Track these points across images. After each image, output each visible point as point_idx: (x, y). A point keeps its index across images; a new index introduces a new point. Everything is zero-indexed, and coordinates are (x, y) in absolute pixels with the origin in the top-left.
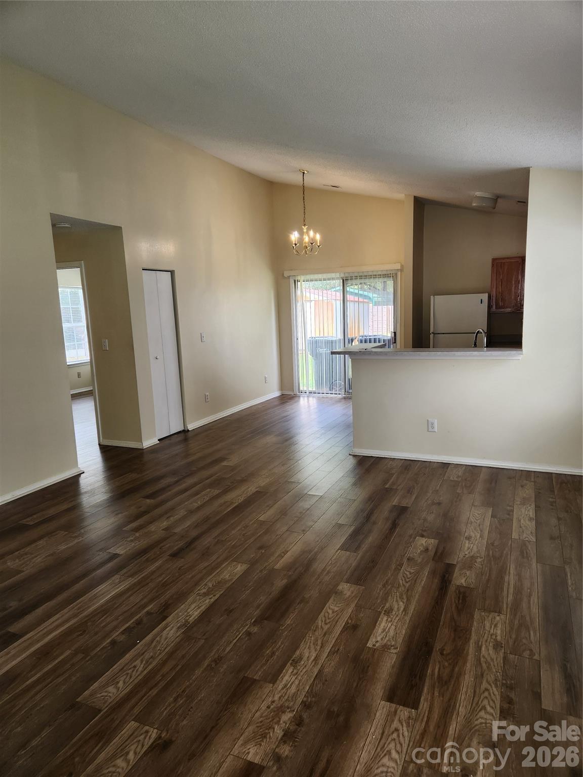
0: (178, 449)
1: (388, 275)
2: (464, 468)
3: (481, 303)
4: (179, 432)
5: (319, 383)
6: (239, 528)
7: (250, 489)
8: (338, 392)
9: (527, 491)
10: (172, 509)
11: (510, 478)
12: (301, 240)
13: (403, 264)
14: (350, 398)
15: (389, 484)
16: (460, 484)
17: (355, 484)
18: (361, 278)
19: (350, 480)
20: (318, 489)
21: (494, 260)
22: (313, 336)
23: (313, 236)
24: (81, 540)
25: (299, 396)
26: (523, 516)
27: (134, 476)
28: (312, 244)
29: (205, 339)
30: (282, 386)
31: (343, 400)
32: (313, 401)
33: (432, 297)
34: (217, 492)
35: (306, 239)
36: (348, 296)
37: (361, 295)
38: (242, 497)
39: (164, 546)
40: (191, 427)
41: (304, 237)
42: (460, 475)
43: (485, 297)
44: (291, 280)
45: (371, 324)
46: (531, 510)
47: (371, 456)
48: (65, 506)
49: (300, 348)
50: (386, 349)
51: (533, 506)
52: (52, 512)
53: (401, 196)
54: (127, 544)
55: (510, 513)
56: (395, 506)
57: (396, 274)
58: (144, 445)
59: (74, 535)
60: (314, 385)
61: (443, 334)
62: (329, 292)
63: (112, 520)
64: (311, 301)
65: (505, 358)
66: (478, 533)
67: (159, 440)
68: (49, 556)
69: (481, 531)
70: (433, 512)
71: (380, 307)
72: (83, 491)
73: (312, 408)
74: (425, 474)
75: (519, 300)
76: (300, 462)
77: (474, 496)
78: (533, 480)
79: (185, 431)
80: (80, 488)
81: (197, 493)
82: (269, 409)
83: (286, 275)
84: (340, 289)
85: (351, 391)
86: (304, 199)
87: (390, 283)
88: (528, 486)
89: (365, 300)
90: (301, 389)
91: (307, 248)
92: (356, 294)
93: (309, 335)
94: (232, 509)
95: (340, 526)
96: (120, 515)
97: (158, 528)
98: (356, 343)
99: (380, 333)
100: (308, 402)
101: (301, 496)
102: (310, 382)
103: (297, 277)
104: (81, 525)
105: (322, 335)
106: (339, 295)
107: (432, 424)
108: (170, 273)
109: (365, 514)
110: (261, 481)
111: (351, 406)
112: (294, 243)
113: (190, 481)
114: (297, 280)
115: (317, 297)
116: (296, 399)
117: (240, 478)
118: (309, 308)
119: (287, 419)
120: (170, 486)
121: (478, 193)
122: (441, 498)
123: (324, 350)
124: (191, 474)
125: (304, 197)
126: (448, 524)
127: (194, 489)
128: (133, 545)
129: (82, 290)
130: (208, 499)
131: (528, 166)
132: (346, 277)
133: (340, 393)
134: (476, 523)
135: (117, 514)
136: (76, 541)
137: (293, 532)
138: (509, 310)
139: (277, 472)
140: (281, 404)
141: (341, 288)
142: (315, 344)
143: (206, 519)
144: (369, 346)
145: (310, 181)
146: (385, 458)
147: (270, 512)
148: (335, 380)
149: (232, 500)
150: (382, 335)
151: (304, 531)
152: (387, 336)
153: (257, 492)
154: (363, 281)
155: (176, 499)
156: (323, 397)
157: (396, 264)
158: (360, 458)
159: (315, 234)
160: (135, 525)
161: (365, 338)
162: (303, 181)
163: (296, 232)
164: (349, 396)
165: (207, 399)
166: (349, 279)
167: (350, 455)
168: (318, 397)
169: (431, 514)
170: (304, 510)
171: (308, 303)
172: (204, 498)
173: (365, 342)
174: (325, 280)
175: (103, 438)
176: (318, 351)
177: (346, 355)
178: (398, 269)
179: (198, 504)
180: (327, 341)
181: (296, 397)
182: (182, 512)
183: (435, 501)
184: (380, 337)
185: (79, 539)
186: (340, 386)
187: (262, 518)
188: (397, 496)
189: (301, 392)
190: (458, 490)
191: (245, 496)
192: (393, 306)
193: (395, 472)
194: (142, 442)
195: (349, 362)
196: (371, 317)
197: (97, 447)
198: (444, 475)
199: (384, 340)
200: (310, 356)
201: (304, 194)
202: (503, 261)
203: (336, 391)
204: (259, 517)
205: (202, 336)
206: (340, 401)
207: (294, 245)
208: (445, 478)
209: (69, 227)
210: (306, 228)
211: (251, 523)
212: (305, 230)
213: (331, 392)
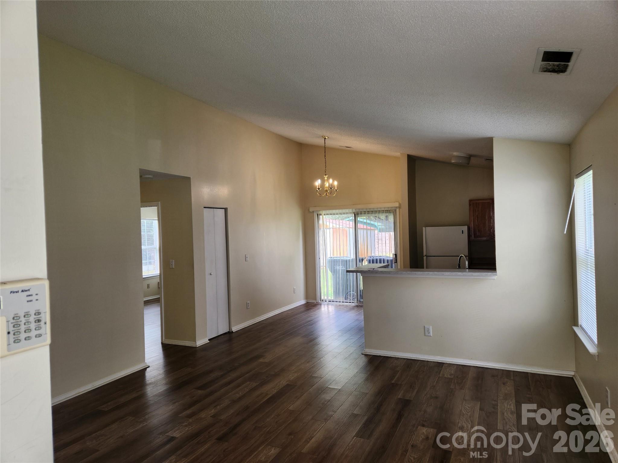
0: (224, 348)
1: (389, 210)
2: (455, 367)
3: (463, 233)
4: (226, 333)
5: (336, 293)
6: (272, 416)
7: (281, 382)
8: (352, 301)
9: (508, 389)
10: (219, 399)
11: (493, 376)
12: (322, 185)
13: (401, 203)
14: (361, 306)
15: (394, 380)
16: (453, 381)
17: (367, 379)
18: (368, 212)
19: (362, 377)
20: (337, 383)
21: (470, 201)
22: (332, 256)
23: (332, 183)
24: (145, 424)
25: (321, 304)
26: (506, 409)
27: (189, 370)
28: (331, 188)
29: (248, 259)
30: (307, 297)
31: (356, 308)
32: (331, 308)
33: (424, 228)
34: (255, 384)
35: (327, 185)
36: (359, 224)
37: (369, 224)
38: (275, 389)
39: (212, 431)
40: (234, 329)
41: (325, 183)
42: (452, 372)
43: (465, 228)
44: (315, 213)
45: (376, 246)
46: (512, 405)
47: (380, 356)
49: (322, 264)
50: (389, 269)
51: (514, 401)
52: (123, 400)
53: (398, 154)
54: (182, 428)
55: (495, 406)
56: (400, 399)
57: (395, 210)
58: (197, 345)
59: (140, 420)
60: (333, 295)
61: (434, 256)
62: (344, 222)
63: (171, 407)
64: (330, 228)
65: (484, 278)
66: (469, 423)
67: (209, 340)
68: (119, 438)
69: (472, 422)
71: (383, 233)
72: (148, 382)
73: (331, 314)
74: (423, 372)
75: (492, 231)
76: (322, 359)
77: (464, 391)
78: (512, 378)
79: (230, 333)
81: (239, 386)
82: (296, 314)
83: (311, 210)
84: (352, 219)
85: (362, 300)
86: (325, 157)
87: (391, 218)
88: (509, 383)
89: (372, 228)
90: (322, 298)
91: (327, 191)
92: (365, 223)
93: (329, 256)
94: (267, 400)
95: (355, 416)
96: (177, 404)
97: (207, 415)
98: (365, 263)
99: (384, 254)
100: (328, 309)
101: (323, 389)
102: (330, 292)
103: (319, 212)
104: (146, 411)
105: (339, 256)
106: (352, 224)
107: (428, 330)
108: (224, 209)
109: (376, 406)
110: (291, 376)
111: (363, 312)
112: (318, 188)
113: (233, 375)
114: (320, 214)
115: (334, 225)
116: (319, 306)
117: (273, 373)
118: (329, 233)
119: (311, 323)
120: (217, 379)
121: (455, 153)
122: (438, 393)
123: (341, 267)
124: (234, 369)
125: (325, 155)
126: (444, 416)
127: (237, 382)
128: (186, 429)
129: (157, 221)
130: (247, 390)
131: (492, 136)
132: (357, 212)
133: (354, 302)
134: (468, 415)
135: (174, 403)
136: (141, 425)
137: (317, 420)
138: (485, 239)
139: (303, 367)
140: (306, 310)
141: (354, 218)
142: (333, 263)
143: (247, 408)
144: (376, 266)
145: (329, 143)
146: (391, 357)
147: (298, 403)
148: (350, 291)
149: (267, 391)
150: (386, 256)
151: (326, 420)
152: (390, 257)
153: (288, 385)
154: (370, 215)
155: (222, 391)
156: (340, 305)
157: (395, 203)
158: (371, 357)
159: (333, 181)
160: (189, 412)
161: (372, 259)
162: (325, 144)
163: (319, 180)
164: (361, 304)
165: (248, 307)
166: (359, 213)
167: (362, 354)
168: (336, 305)
169: (430, 406)
170: (326, 401)
171: (328, 230)
172: (244, 390)
173: (373, 263)
174: (341, 214)
175: (166, 338)
176: (335, 268)
177: (358, 273)
178: (397, 207)
179: (240, 395)
180: (343, 261)
181: (318, 304)
182: (226, 402)
183: (433, 395)
184: (384, 258)
185: (144, 424)
186: (353, 296)
187: (291, 408)
188: (401, 391)
189: (322, 301)
190: (451, 386)
191: (278, 388)
192: (393, 233)
193: (399, 369)
194: (195, 342)
195: (361, 278)
196: (376, 241)
197: (160, 345)
198: (440, 373)
199: (388, 261)
200: (329, 271)
201: (325, 153)
202: (478, 202)
203: (350, 300)
204: (290, 407)
205: (246, 257)
206: (354, 309)
207: (317, 190)
208: (440, 376)
209: (152, 178)
210: (326, 177)
211: (283, 412)
212: (326, 179)
213: (346, 301)
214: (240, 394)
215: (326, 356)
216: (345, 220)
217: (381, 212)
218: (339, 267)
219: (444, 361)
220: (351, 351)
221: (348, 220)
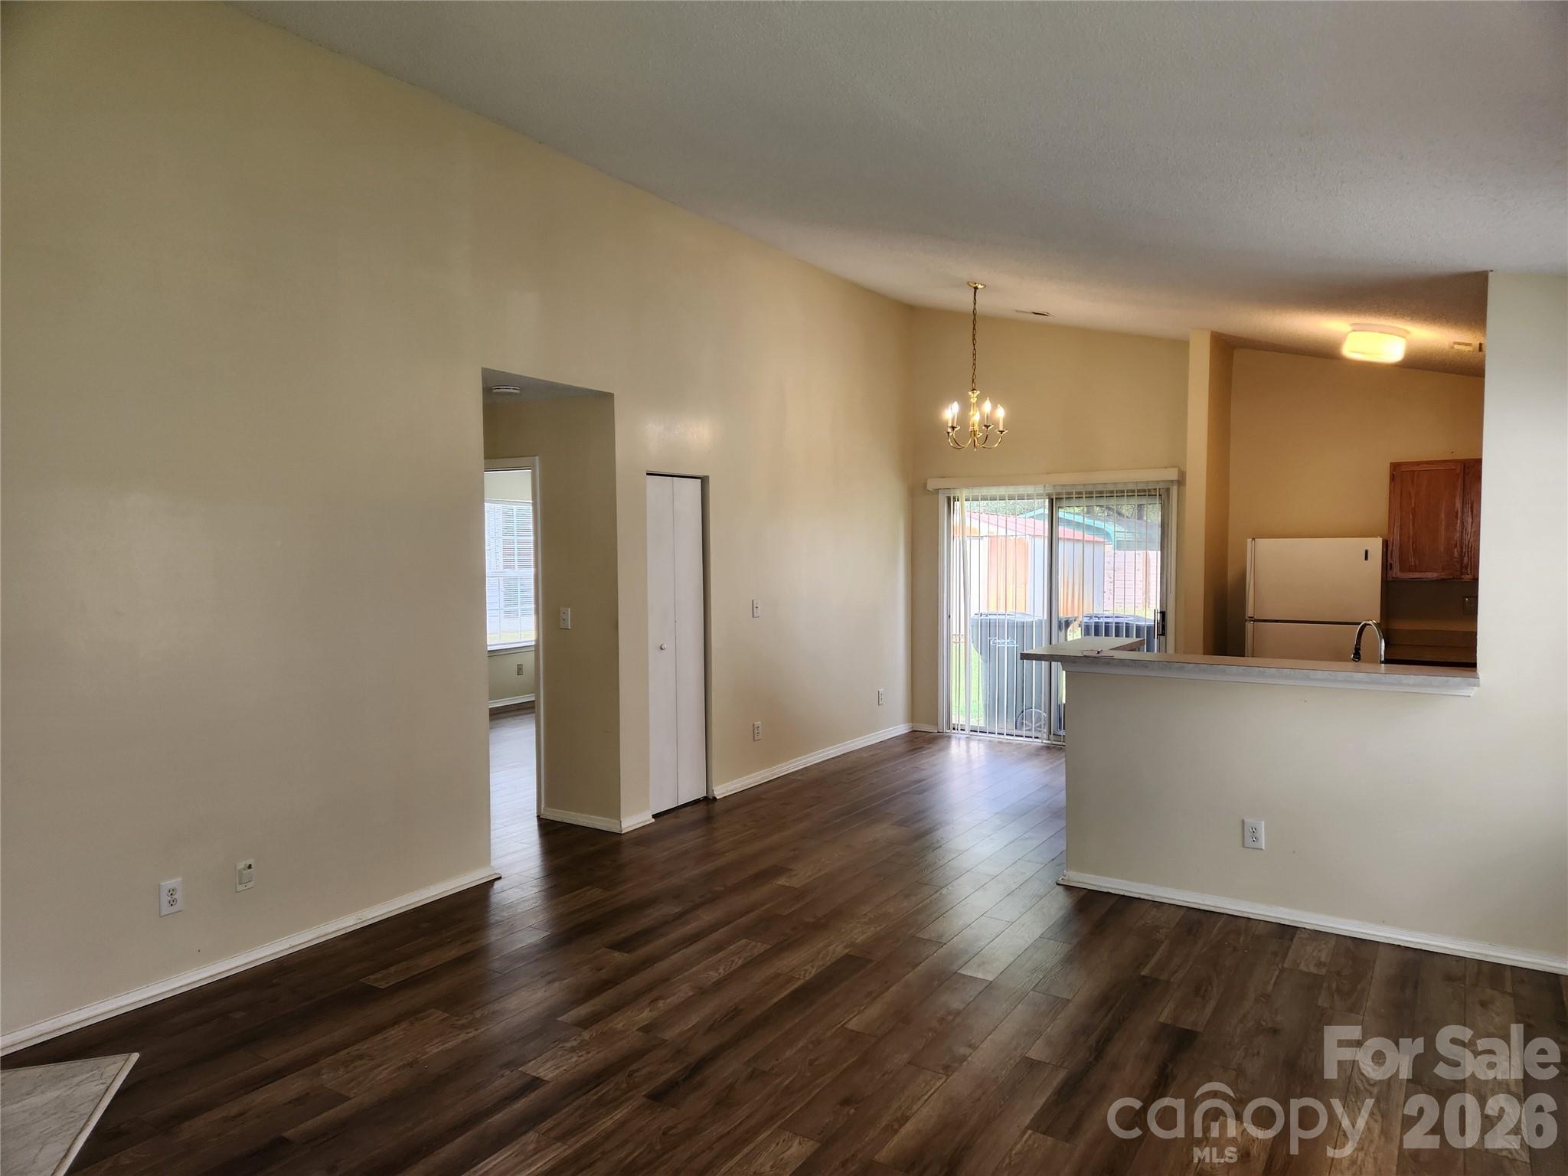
0: (692, 839)
1: (1149, 490)
2: (1333, 942)
3: (1366, 558)
4: (697, 801)
5: (993, 707)
6: (801, 1044)
7: (833, 947)
8: (1033, 734)
10: (665, 980)
11: (1449, 978)
12: (963, 418)
13: (1184, 469)
14: (1060, 749)
15: (1149, 966)
16: (1325, 985)
17: (1069, 960)
18: (1090, 495)
19: (1055, 950)
20: (984, 963)
21: (1395, 466)
22: (984, 610)
23: (989, 411)
24: (471, 1035)
25: (950, 737)
27: (595, 893)
28: (987, 427)
29: (759, 612)
30: (913, 715)
31: (1044, 753)
32: (978, 749)
33: (1250, 542)
34: (760, 948)
35: (975, 417)
36: (1061, 528)
37: (1089, 527)
38: (813, 967)
39: (637, 1070)
40: (720, 791)
41: (972, 413)
42: (1323, 959)
43: (1375, 545)
44: (941, 495)
45: (1108, 586)
47: (1108, 893)
48: (452, 953)
49: (954, 630)
50: (1142, 655)
52: (426, 962)
53: (1183, 332)
54: (561, 1056)
56: (1164, 1026)
57: (1168, 490)
58: (623, 826)
59: (460, 1022)
60: (982, 713)
61: (1277, 621)
62: (1021, 520)
63: (541, 993)
64: (980, 537)
66: (1375, 1121)
67: (654, 816)
68: (404, 1066)
70: (1258, 1053)
71: (1129, 553)
72: (494, 919)
73: (976, 766)
74: (1235, 949)
75: (1456, 554)
76: (944, 891)
77: (1360, 1019)
79: (708, 800)
80: (487, 912)
81: (719, 947)
82: (884, 761)
83: (930, 487)
84: (1044, 513)
85: (1062, 733)
86: (974, 339)
88: (1497, 1002)
89: (1097, 539)
90: (954, 721)
91: (976, 434)
92: (1078, 525)
93: (974, 609)
94: (790, 994)
95: (1032, 1065)
96: (557, 984)
97: (629, 1025)
98: (1075, 634)
99: (1129, 611)
100: (968, 751)
101: (945, 978)
102: (974, 706)
103: (952, 491)
104: (478, 1000)
105: (1002, 610)
106: (1043, 526)
107: (1254, 831)
108: (700, 480)
109: (1092, 1040)
110: (857, 933)
111: (1064, 766)
112: (950, 425)
113: (706, 917)
114: (954, 498)
115: (993, 529)
116: (942, 743)
117: (812, 920)
118: (977, 554)
119: (922, 788)
120: (667, 923)
122: (1279, 1018)
123: (1007, 641)
124: (713, 899)
125: (974, 335)
127: (715, 936)
128: (574, 1060)
129: (530, 509)
130: (740, 962)
131: (1485, 269)
132: (1058, 494)
133: (1039, 735)
134: (1371, 1093)
136: (463, 1037)
137: (924, 1068)
138: (1432, 575)
139: (892, 910)
140: (910, 751)
141: (1047, 511)
142: (987, 628)
143: (735, 1012)
144: (1106, 644)
145: (987, 303)
146: (1140, 899)
147: (874, 1011)
148: (1028, 707)
149: (793, 969)
150: (1134, 616)
151: (948, 1069)
152: (1146, 620)
153: (847, 959)
154: (1093, 502)
155: (676, 957)
156: (1000, 742)
157: (1168, 469)
158: (1082, 893)
159: (994, 407)
160: (583, 1011)
161: (1095, 623)
162: (975, 304)
163: (956, 403)
164: (1059, 743)
165: (756, 738)
166: (1064, 496)
167: (1058, 884)
168: (990, 741)
169: (1256, 1057)
170: (949, 1013)
171: (975, 542)
172: (733, 961)
173: (1097, 634)
174: (1011, 498)
175: (549, 804)
176: (991, 643)
177: (1053, 663)
178: (1172, 481)
179: (720, 974)
180: (1012, 625)
181: (942, 737)
182: (683, 991)
183: (1264, 1024)
184: (1130, 620)
185: (468, 1033)
186: (1038, 720)
187: (853, 1024)
188: (1169, 1001)
189: (954, 729)
190: (1320, 1000)
191: (821, 963)
192: (1159, 552)
193: (1164, 937)
194: (619, 818)
195: (1062, 677)
196: (1108, 572)
197: (535, 823)
198: (1285, 956)
199: (1138, 628)
200: (973, 649)
201: (974, 329)
202: (1416, 468)
203: (1030, 730)
204: (848, 1021)
205: (755, 605)
206: (1038, 755)
207: (950, 430)
208: (1285, 966)
209: (516, 394)
210: (976, 395)
211: (829, 1034)
212: (974, 400)
213: (1019, 733)
214: (721, 971)
215: (955, 883)
216: (1024, 516)
217: (1126, 494)
218: (1003, 641)
219: (1296, 921)
220: (1027, 874)
221: (1032, 517)
